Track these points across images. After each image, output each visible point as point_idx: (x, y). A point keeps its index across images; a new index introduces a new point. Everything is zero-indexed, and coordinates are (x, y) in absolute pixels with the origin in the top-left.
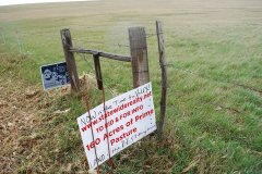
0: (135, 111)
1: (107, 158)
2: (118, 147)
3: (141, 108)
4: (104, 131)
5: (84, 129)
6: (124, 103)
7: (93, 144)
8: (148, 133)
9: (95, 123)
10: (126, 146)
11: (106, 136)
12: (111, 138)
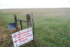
0: (27, 34)
1: (19, 46)
2: (23, 43)
3: (29, 33)
4: (19, 38)
5: (13, 37)
6: (24, 32)
7: (16, 41)
8: (31, 40)
9: (16, 36)
10: (25, 43)
11: (19, 40)
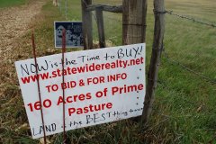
0: (112, 78)
2: (80, 121)
3: (124, 76)
5: (26, 80)
7: (39, 105)
8: (130, 115)
9: (45, 76)
10: (92, 124)
11: (62, 100)
12: (68, 106)
